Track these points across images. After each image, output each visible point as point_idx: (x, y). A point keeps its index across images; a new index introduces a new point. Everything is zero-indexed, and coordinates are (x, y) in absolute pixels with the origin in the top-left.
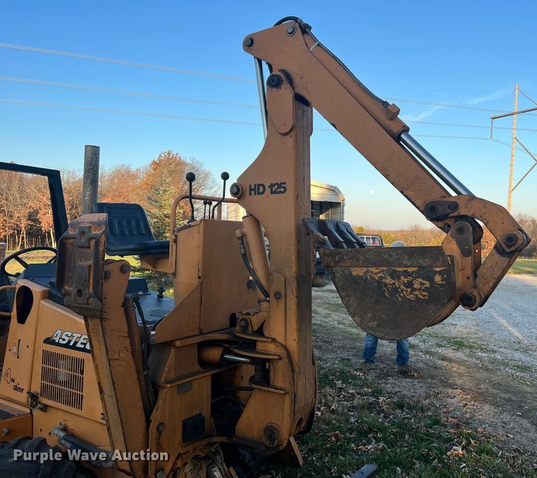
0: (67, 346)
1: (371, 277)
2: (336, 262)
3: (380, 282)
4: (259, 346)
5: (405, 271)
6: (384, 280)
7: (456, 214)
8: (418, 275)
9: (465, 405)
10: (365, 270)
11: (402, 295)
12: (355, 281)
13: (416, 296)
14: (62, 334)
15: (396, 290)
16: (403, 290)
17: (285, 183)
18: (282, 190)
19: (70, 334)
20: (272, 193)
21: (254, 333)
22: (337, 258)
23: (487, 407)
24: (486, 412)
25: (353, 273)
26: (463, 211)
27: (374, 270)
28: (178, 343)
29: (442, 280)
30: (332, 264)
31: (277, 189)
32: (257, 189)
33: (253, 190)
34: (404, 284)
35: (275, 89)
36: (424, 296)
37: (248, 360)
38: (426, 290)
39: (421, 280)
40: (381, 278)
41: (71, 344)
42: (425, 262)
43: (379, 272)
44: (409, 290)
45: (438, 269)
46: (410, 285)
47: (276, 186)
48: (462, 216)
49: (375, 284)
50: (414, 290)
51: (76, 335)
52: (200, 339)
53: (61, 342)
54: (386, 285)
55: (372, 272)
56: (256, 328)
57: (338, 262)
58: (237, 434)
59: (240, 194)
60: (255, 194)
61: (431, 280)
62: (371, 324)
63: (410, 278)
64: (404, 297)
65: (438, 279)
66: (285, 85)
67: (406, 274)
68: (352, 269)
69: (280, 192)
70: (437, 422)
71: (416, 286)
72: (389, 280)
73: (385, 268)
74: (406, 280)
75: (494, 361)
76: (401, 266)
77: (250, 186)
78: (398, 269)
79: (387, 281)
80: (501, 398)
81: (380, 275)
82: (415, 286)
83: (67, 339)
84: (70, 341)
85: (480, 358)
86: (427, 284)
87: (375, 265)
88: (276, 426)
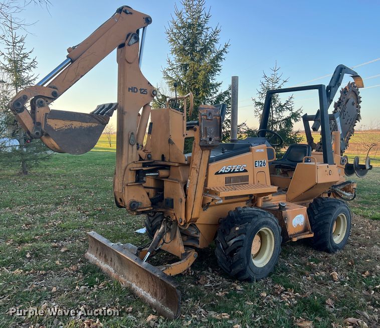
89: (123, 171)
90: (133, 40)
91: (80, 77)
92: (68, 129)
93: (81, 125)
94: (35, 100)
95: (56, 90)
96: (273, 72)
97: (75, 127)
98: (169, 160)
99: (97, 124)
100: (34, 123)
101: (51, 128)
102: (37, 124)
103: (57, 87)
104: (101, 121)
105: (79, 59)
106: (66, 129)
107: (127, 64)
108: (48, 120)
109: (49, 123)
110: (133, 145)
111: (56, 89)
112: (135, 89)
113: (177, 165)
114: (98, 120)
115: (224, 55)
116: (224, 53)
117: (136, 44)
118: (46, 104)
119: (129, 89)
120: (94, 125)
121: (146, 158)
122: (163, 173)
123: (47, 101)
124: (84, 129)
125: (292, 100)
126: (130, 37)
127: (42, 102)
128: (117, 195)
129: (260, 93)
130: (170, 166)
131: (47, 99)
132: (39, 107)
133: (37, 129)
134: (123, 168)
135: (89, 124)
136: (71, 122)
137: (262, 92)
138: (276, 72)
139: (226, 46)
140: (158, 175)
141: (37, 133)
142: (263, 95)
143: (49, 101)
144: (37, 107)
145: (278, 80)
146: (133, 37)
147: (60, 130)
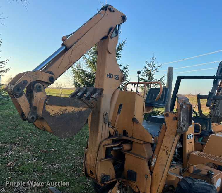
89: (97, 148)
90: (114, 34)
91: (72, 63)
92: (63, 114)
93: (73, 110)
94: (34, 85)
95: (53, 76)
96: (152, 61)
97: (69, 112)
98: (132, 136)
99: (86, 109)
100: (30, 107)
101: (48, 114)
102: (34, 109)
103: (53, 72)
104: (90, 105)
105: (73, 47)
106: (61, 115)
107: (108, 54)
108: (47, 106)
109: (47, 109)
110: (106, 124)
111: (53, 74)
112: (112, 75)
113: (142, 142)
114: (88, 105)
115: (123, 48)
116: (122, 47)
117: (116, 37)
118: (43, 89)
119: (108, 75)
120: (84, 109)
121: (114, 134)
122: (126, 147)
123: (43, 86)
124: (75, 114)
125: (163, 78)
126: (112, 31)
127: (40, 87)
128: (87, 167)
129: (143, 72)
130: (133, 141)
131: (44, 84)
132: (36, 92)
133: (33, 113)
134: (98, 145)
135: (80, 109)
136: (66, 108)
137: (144, 72)
138: (153, 61)
139: (124, 42)
140: (121, 149)
141: (33, 118)
142: (145, 74)
143: (45, 85)
144: (35, 92)
145: (155, 65)
146: (114, 32)
147: (56, 115)
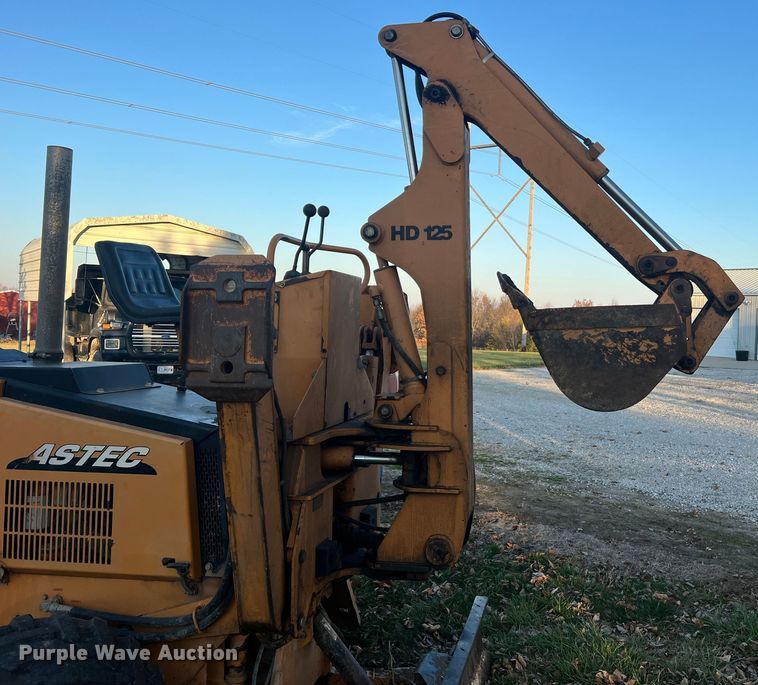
0: (71, 467)
1: (588, 340)
2: (545, 325)
3: (599, 347)
4: (416, 438)
5: (629, 333)
6: (604, 344)
7: (674, 270)
8: (644, 336)
9: (515, 528)
10: (580, 332)
11: (625, 359)
12: (566, 345)
13: (642, 359)
14: (55, 450)
15: (617, 354)
16: (627, 354)
17: (450, 227)
18: (446, 235)
19: (76, 448)
20: (429, 238)
21: (402, 422)
22: (546, 320)
23: (541, 527)
24: (542, 531)
25: (565, 337)
26: (680, 268)
27: (592, 332)
28: (311, 441)
29: (673, 340)
30: (539, 327)
31: (438, 234)
32: (405, 233)
33: (398, 233)
34: (629, 348)
35: (436, 105)
36: (650, 359)
37: (393, 459)
38: (654, 352)
39: (648, 342)
40: (600, 341)
41: (80, 463)
42: (655, 322)
43: (599, 335)
44: (633, 353)
45: (669, 329)
46: (635, 348)
47: (436, 230)
48: (681, 273)
49: (593, 349)
50: (641, 352)
51: (90, 450)
52: (324, 437)
53: (54, 462)
54: (605, 349)
55: (589, 335)
56: (402, 416)
57: (547, 324)
58: (380, 559)
59: (376, 239)
60: (402, 239)
61: (660, 341)
62: (586, 395)
63: (635, 340)
64: (627, 363)
65: (667, 340)
66: (451, 101)
67: (631, 335)
68: (564, 332)
69: (443, 238)
70: (496, 551)
71: (643, 348)
72: (610, 344)
73: (606, 330)
74: (630, 343)
75: (519, 475)
76: (626, 327)
77: (393, 228)
78: (622, 331)
79: (608, 345)
80: (549, 515)
81: (599, 338)
82: (641, 349)
83: (69, 457)
84: (76, 460)
85: (499, 474)
86: (655, 346)
87: (595, 327)
88: (444, 538)
